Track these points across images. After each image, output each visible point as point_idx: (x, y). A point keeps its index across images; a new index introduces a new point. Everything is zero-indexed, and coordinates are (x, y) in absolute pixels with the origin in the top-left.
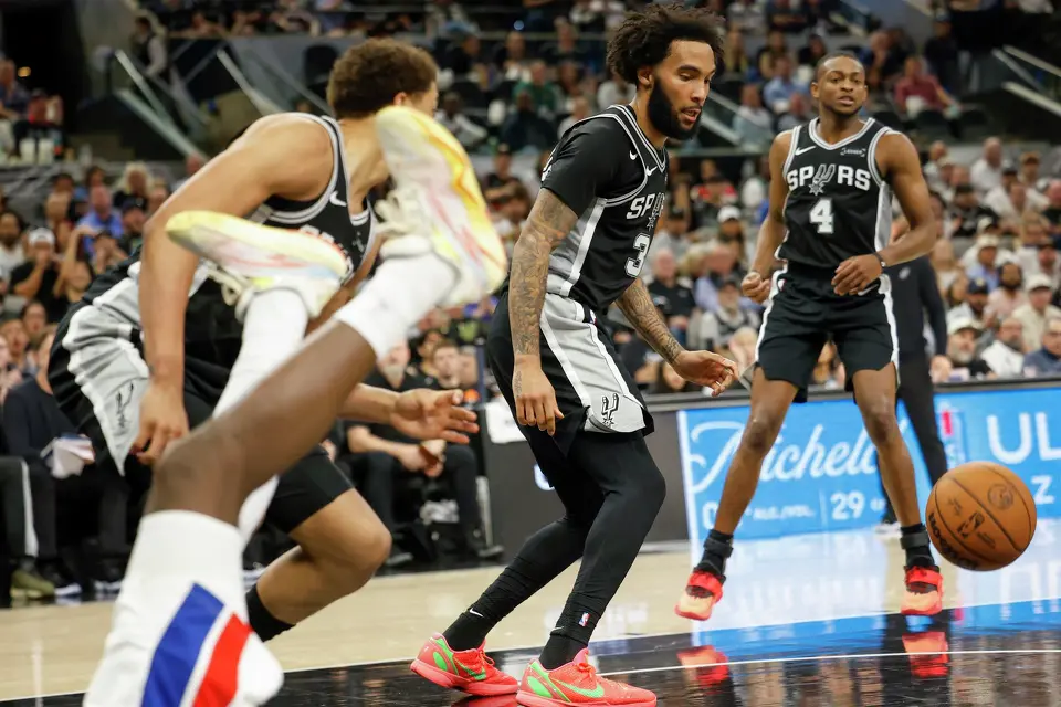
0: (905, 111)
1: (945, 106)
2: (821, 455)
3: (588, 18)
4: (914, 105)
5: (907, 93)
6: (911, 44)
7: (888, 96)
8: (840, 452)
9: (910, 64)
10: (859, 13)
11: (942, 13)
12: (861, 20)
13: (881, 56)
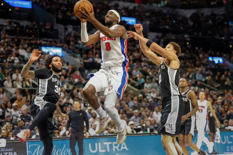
0: (74, 81)
1: (82, 81)
2: (55, 151)
3: (10, 60)
4: (76, 80)
5: (75, 78)
6: (76, 68)
7: (71, 79)
8: (59, 151)
9: (76, 72)
10: (66, 62)
11: (82, 62)
12: (66, 63)
13: (70, 70)
